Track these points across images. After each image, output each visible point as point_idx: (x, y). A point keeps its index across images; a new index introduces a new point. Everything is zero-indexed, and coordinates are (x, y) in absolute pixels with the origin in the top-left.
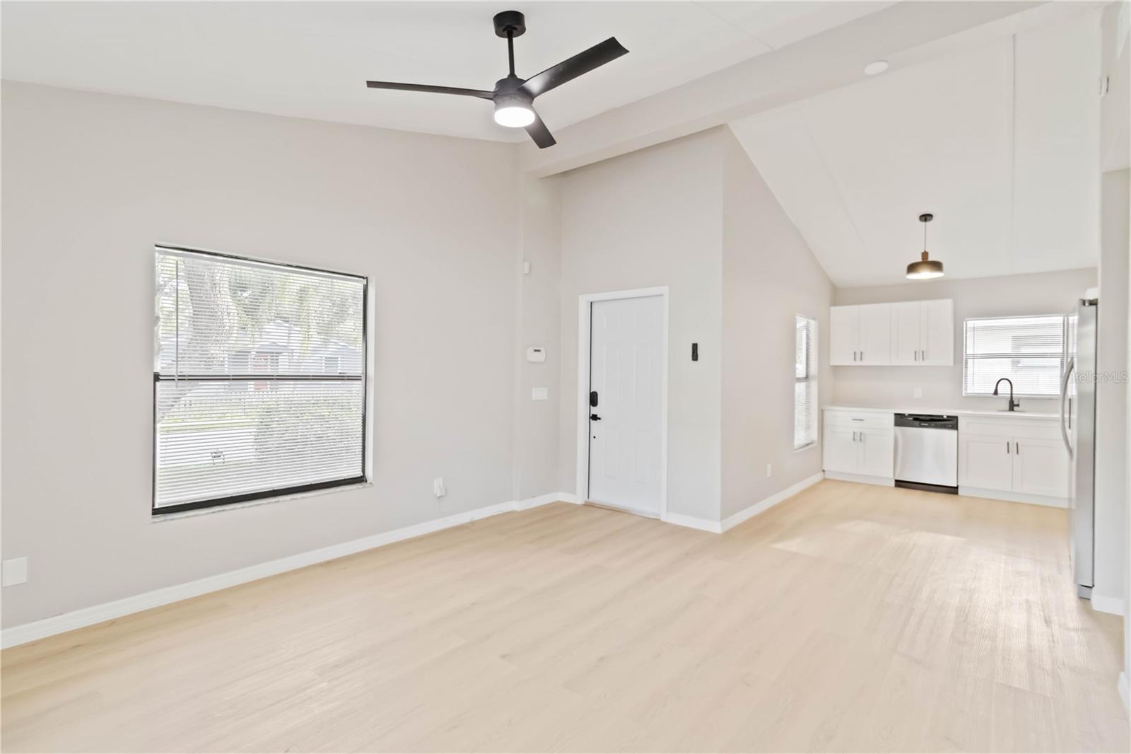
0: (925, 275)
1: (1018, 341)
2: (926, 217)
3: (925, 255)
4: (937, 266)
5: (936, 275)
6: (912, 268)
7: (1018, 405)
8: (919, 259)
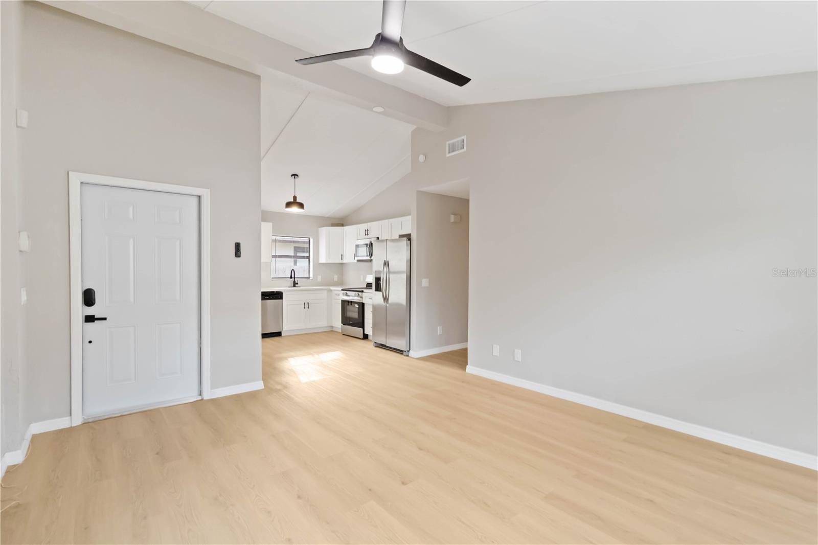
0: (295, 210)
1: (297, 249)
2: (295, 175)
3: (295, 198)
4: (301, 205)
5: (300, 210)
6: (289, 205)
7: (297, 284)
8: (292, 200)
